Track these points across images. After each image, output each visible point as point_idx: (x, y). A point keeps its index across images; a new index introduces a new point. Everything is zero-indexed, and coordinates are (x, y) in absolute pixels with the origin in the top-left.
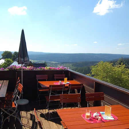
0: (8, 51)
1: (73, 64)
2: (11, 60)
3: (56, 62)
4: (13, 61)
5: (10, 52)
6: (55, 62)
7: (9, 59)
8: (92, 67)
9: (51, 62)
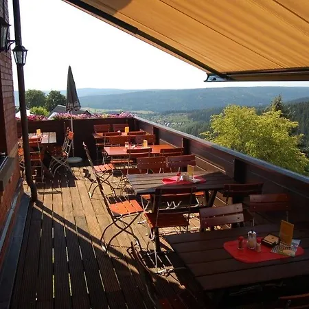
0: (35, 91)
1: (190, 114)
2: (45, 111)
3: (150, 112)
4: (49, 113)
5: (39, 92)
6: (147, 113)
7: (40, 109)
8: (212, 118)
9: (138, 112)
